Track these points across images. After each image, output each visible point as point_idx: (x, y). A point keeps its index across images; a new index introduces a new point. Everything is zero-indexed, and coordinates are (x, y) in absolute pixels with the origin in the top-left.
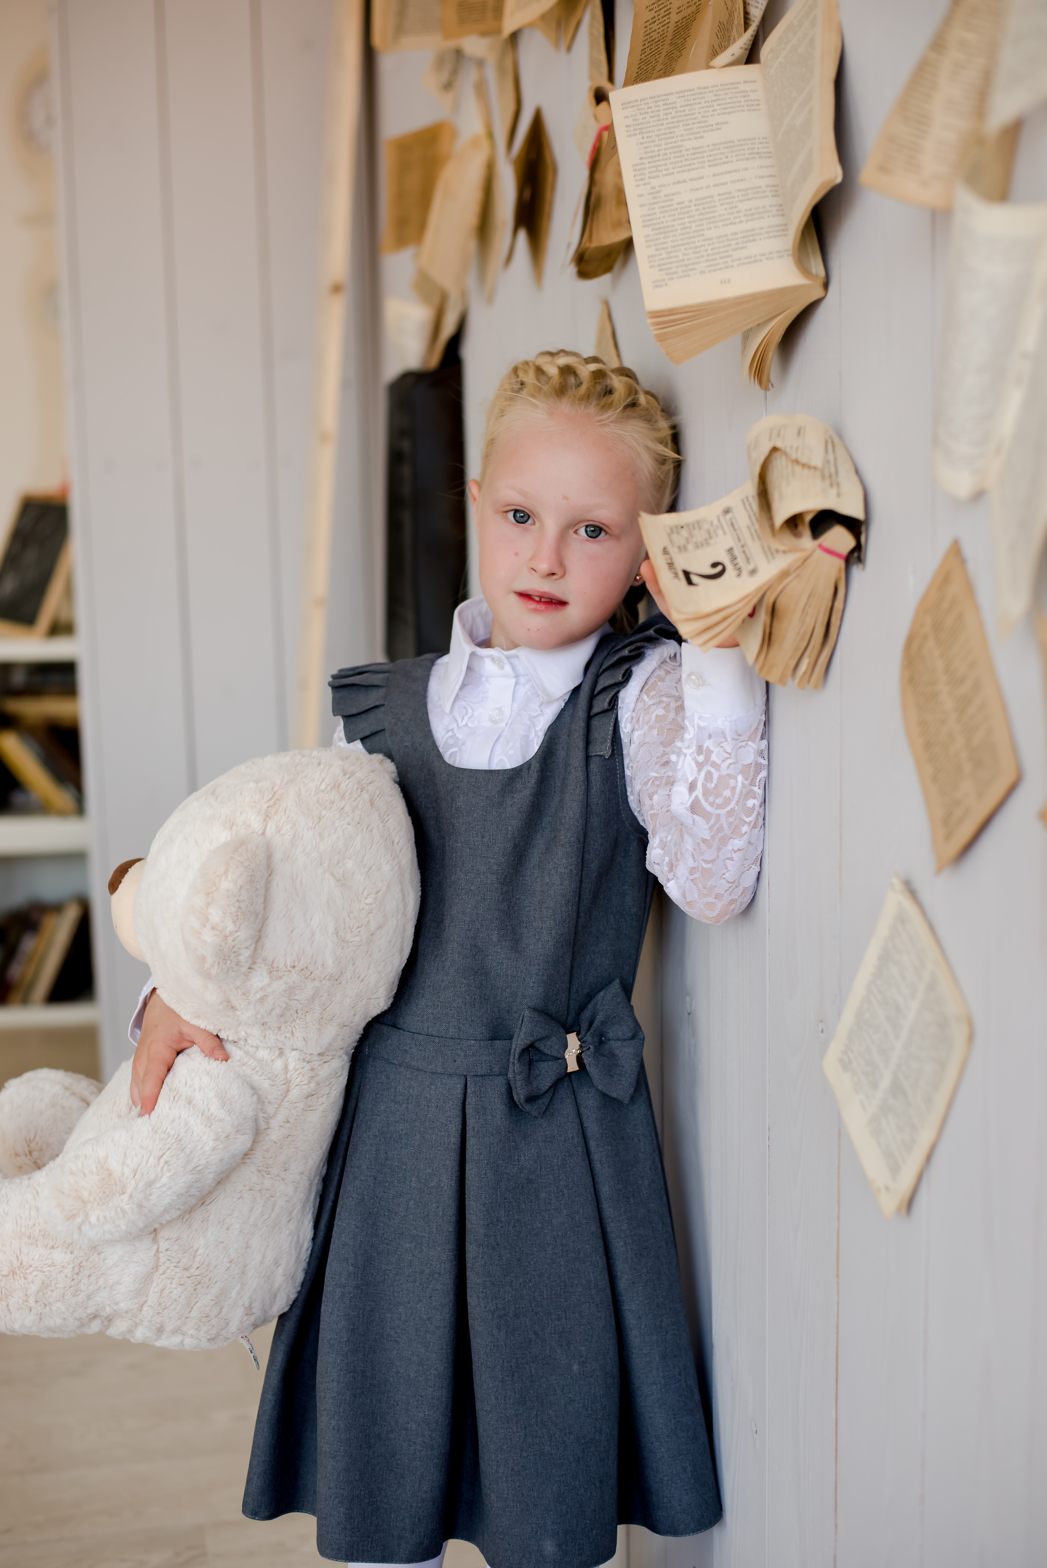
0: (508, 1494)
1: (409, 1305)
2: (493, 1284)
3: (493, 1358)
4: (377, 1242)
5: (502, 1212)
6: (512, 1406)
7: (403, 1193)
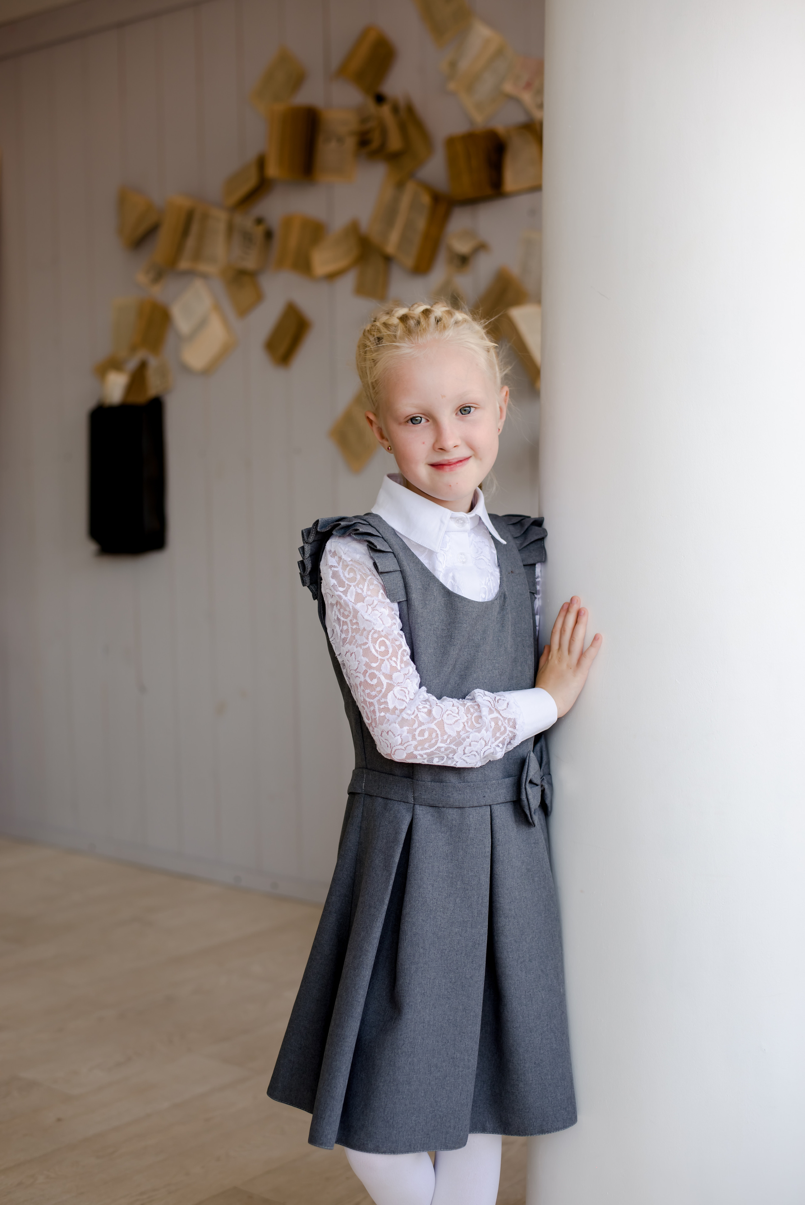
0: (532, 1080)
1: (457, 971)
2: (516, 941)
3: (520, 991)
4: (437, 930)
5: (517, 893)
6: (533, 1021)
7: (451, 893)
